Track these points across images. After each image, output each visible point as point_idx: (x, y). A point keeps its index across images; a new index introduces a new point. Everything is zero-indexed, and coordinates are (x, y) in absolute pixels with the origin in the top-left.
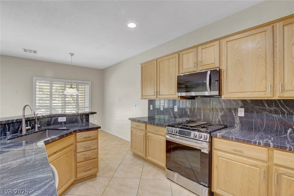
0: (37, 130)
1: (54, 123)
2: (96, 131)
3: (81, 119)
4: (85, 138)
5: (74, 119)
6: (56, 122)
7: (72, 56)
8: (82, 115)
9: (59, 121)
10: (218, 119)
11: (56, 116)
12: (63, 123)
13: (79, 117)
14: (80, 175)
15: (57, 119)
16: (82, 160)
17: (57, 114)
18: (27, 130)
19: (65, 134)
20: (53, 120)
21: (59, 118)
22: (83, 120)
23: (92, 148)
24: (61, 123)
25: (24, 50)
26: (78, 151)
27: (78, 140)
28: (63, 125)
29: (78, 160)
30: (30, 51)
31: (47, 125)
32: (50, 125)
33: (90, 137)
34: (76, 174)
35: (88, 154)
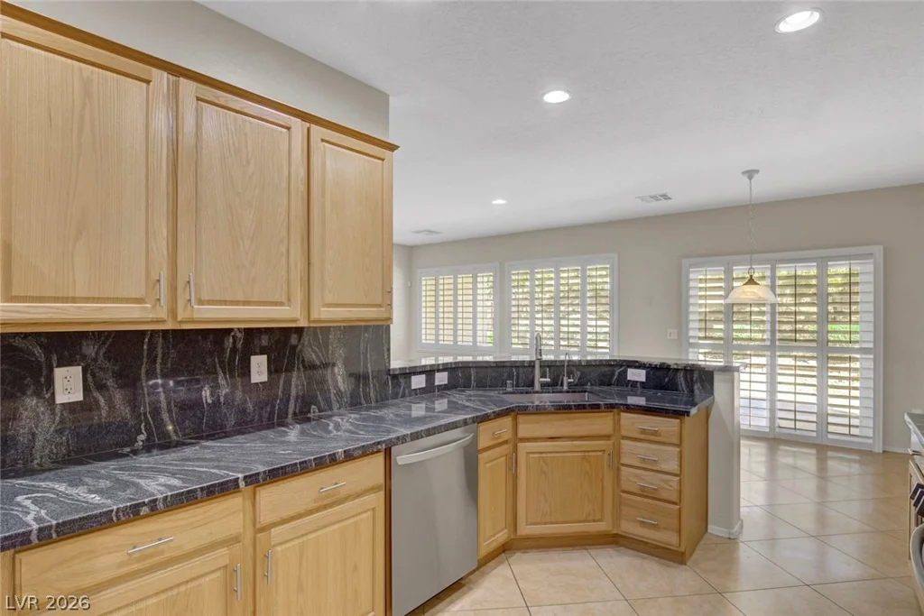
1: (618, 380)
2: (678, 421)
3: (686, 381)
4: (644, 431)
5: (667, 380)
6: (622, 380)
7: (750, 178)
8: (690, 371)
9: (629, 378)
11: (622, 366)
12: (638, 385)
13: (681, 374)
14: (632, 529)
15: (625, 372)
16: (635, 490)
17: (625, 361)
19: (575, 406)
20: (617, 373)
21: (630, 370)
22: (692, 386)
23: (664, 467)
24: (634, 384)
25: (642, 199)
26: (624, 460)
27: (624, 433)
28: (639, 390)
29: (625, 486)
30: (655, 198)
31: (602, 384)
32: (609, 385)
33: (655, 433)
34: (617, 518)
35: (651, 480)
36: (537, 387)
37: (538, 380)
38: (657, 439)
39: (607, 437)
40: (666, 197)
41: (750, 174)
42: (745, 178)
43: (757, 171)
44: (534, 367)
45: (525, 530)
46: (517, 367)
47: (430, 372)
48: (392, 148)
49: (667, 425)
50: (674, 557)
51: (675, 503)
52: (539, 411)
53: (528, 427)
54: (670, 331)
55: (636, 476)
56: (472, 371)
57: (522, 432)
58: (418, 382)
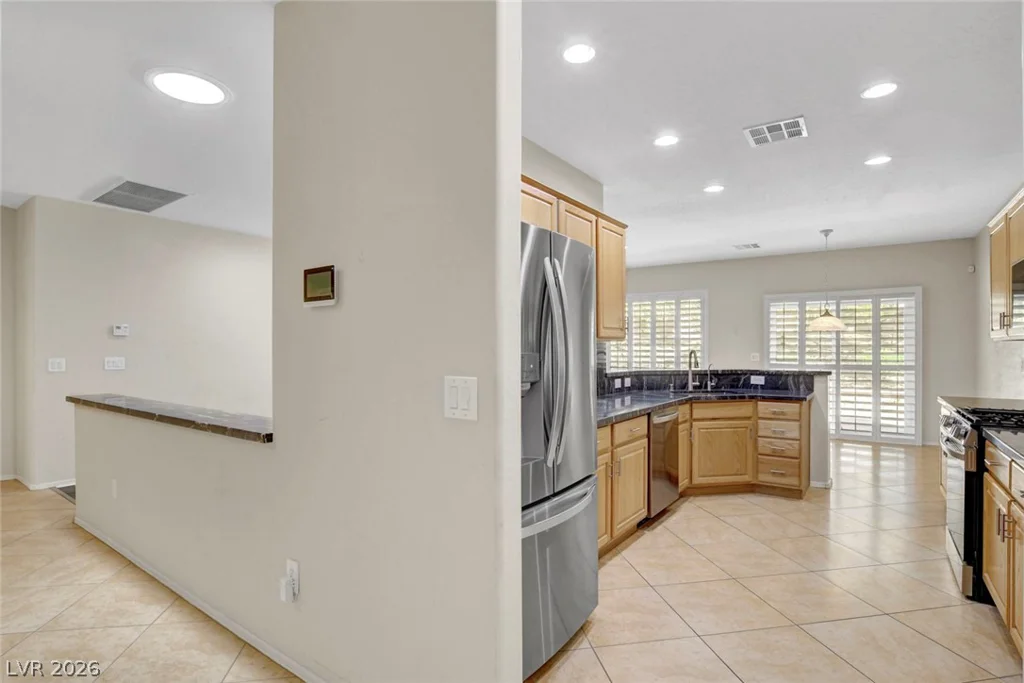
0: (709, 389)
1: (743, 384)
2: (798, 405)
3: (794, 383)
4: (774, 413)
5: (780, 382)
6: (747, 385)
7: (826, 236)
8: (798, 375)
9: (751, 383)
11: (746, 374)
12: (759, 387)
13: (790, 378)
14: (765, 478)
15: (749, 379)
16: (768, 452)
17: (749, 371)
18: (695, 387)
19: (730, 397)
20: (742, 379)
21: (752, 377)
22: (799, 386)
23: (788, 435)
24: (756, 386)
25: (737, 247)
26: (760, 434)
27: (761, 415)
28: (760, 390)
29: (761, 450)
30: (748, 246)
31: (732, 387)
32: (737, 387)
33: (783, 413)
34: (757, 472)
35: (780, 445)
36: (691, 389)
37: (691, 384)
38: (783, 417)
39: (749, 418)
40: (756, 246)
41: (827, 232)
42: (823, 235)
43: (831, 231)
44: (687, 375)
45: (698, 480)
46: (675, 375)
47: (622, 377)
48: (624, 226)
49: (790, 408)
50: (794, 494)
51: (796, 458)
52: (708, 401)
53: (700, 411)
54: (753, 354)
55: (770, 443)
56: (644, 378)
57: (696, 415)
58: (618, 383)
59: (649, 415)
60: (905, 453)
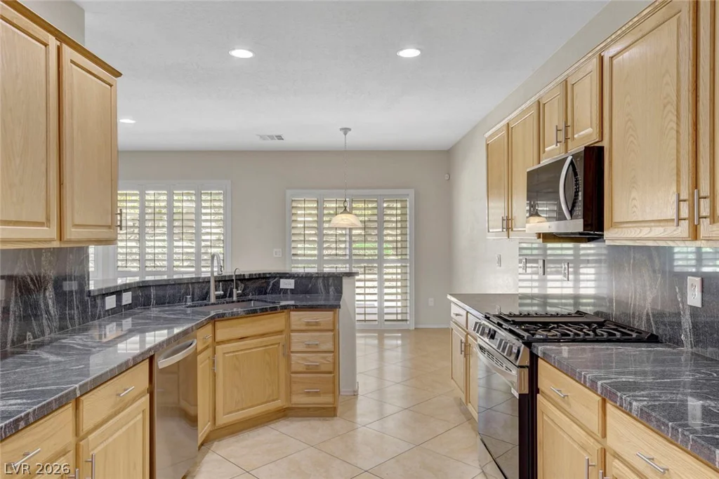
0: (235, 298)
1: (272, 289)
2: (331, 313)
3: (324, 286)
4: (308, 324)
5: (310, 286)
6: (276, 289)
7: (345, 134)
8: (327, 277)
9: (281, 287)
10: (645, 311)
11: (275, 277)
12: (289, 291)
13: (320, 281)
14: (300, 400)
15: (278, 283)
16: (300, 369)
17: (278, 273)
18: (218, 297)
19: (260, 309)
20: (271, 284)
21: (282, 281)
22: (328, 289)
23: (323, 347)
24: (285, 291)
25: (261, 137)
26: (293, 349)
27: (293, 327)
28: (289, 295)
29: (294, 368)
30: (272, 137)
31: (260, 293)
32: (266, 293)
33: (317, 324)
34: (290, 393)
35: (315, 359)
36: (213, 300)
37: (213, 294)
38: (318, 328)
39: (280, 332)
40: (280, 138)
41: (346, 131)
42: (342, 133)
43: (350, 130)
44: (209, 282)
45: (223, 420)
46: (192, 283)
47: (118, 293)
48: (118, 74)
49: (323, 317)
50: (328, 412)
51: (330, 373)
52: (234, 316)
53: (224, 331)
54: (275, 250)
55: (304, 359)
56: (153, 291)
57: (219, 338)
58: (111, 302)
59: (151, 359)
60: (402, 338)
